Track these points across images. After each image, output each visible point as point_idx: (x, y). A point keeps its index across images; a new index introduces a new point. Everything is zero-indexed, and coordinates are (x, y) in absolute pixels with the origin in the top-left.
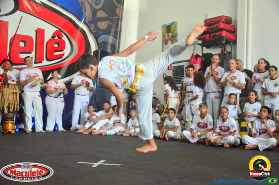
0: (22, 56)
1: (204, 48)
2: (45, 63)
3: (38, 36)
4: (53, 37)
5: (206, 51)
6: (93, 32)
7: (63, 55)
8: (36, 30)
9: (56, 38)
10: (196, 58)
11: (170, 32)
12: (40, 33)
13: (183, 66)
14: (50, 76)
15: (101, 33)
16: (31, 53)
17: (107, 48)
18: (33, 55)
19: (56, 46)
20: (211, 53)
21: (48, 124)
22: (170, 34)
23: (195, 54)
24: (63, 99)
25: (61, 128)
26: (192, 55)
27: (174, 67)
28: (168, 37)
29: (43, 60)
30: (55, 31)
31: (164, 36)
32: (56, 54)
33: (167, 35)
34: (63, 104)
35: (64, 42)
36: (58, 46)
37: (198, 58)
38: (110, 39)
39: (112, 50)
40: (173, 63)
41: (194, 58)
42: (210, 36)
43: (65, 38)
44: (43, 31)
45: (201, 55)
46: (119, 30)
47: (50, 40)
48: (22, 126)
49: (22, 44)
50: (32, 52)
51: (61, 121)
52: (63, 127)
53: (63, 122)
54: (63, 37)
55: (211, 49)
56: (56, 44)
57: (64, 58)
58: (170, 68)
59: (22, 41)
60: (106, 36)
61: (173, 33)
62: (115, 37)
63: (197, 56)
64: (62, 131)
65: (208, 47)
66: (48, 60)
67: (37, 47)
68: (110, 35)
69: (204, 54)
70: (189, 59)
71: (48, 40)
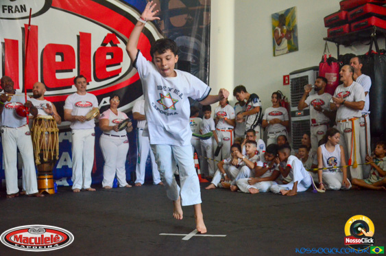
0: (59, 76)
1: (341, 47)
2: (94, 84)
3: (80, 45)
4: (104, 44)
5: (344, 51)
6: (164, 32)
7: (120, 71)
8: (78, 36)
9: (109, 45)
10: (329, 64)
11: (284, 25)
12: (84, 39)
13: (307, 76)
14: (102, 104)
15: (176, 33)
16: (72, 71)
17: (186, 56)
18: (74, 73)
19: (109, 57)
20: (353, 53)
21: (105, 178)
22: (285, 28)
23: (328, 57)
24: (126, 138)
25: (123, 183)
26: (323, 59)
27: (292, 79)
28: (282, 32)
29: (91, 81)
30: (106, 35)
31: (275, 31)
32: (109, 69)
33: (279, 30)
34: (127, 146)
35: (120, 51)
36: (112, 57)
37: (332, 63)
38: (192, 42)
39: (194, 58)
40: (291, 74)
41: (326, 64)
42: (350, 27)
43: (121, 45)
44: (89, 36)
45: (336, 57)
46: (204, 26)
47: (99, 49)
48: (65, 183)
49: (58, 59)
50: (74, 70)
51: (125, 172)
52: (127, 181)
53: (126, 173)
54: (119, 43)
55: (353, 47)
56: (108, 54)
57: (121, 75)
58: (287, 82)
59: (58, 54)
60: (184, 37)
61: (289, 25)
62: (199, 38)
63: (331, 59)
64: (125, 187)
65: (347, 44)
66: (97, 80)
67: (81, 61)
68: (190, 36)
69: (341, 55)
70: (318, 65)
71: (96, 50)
